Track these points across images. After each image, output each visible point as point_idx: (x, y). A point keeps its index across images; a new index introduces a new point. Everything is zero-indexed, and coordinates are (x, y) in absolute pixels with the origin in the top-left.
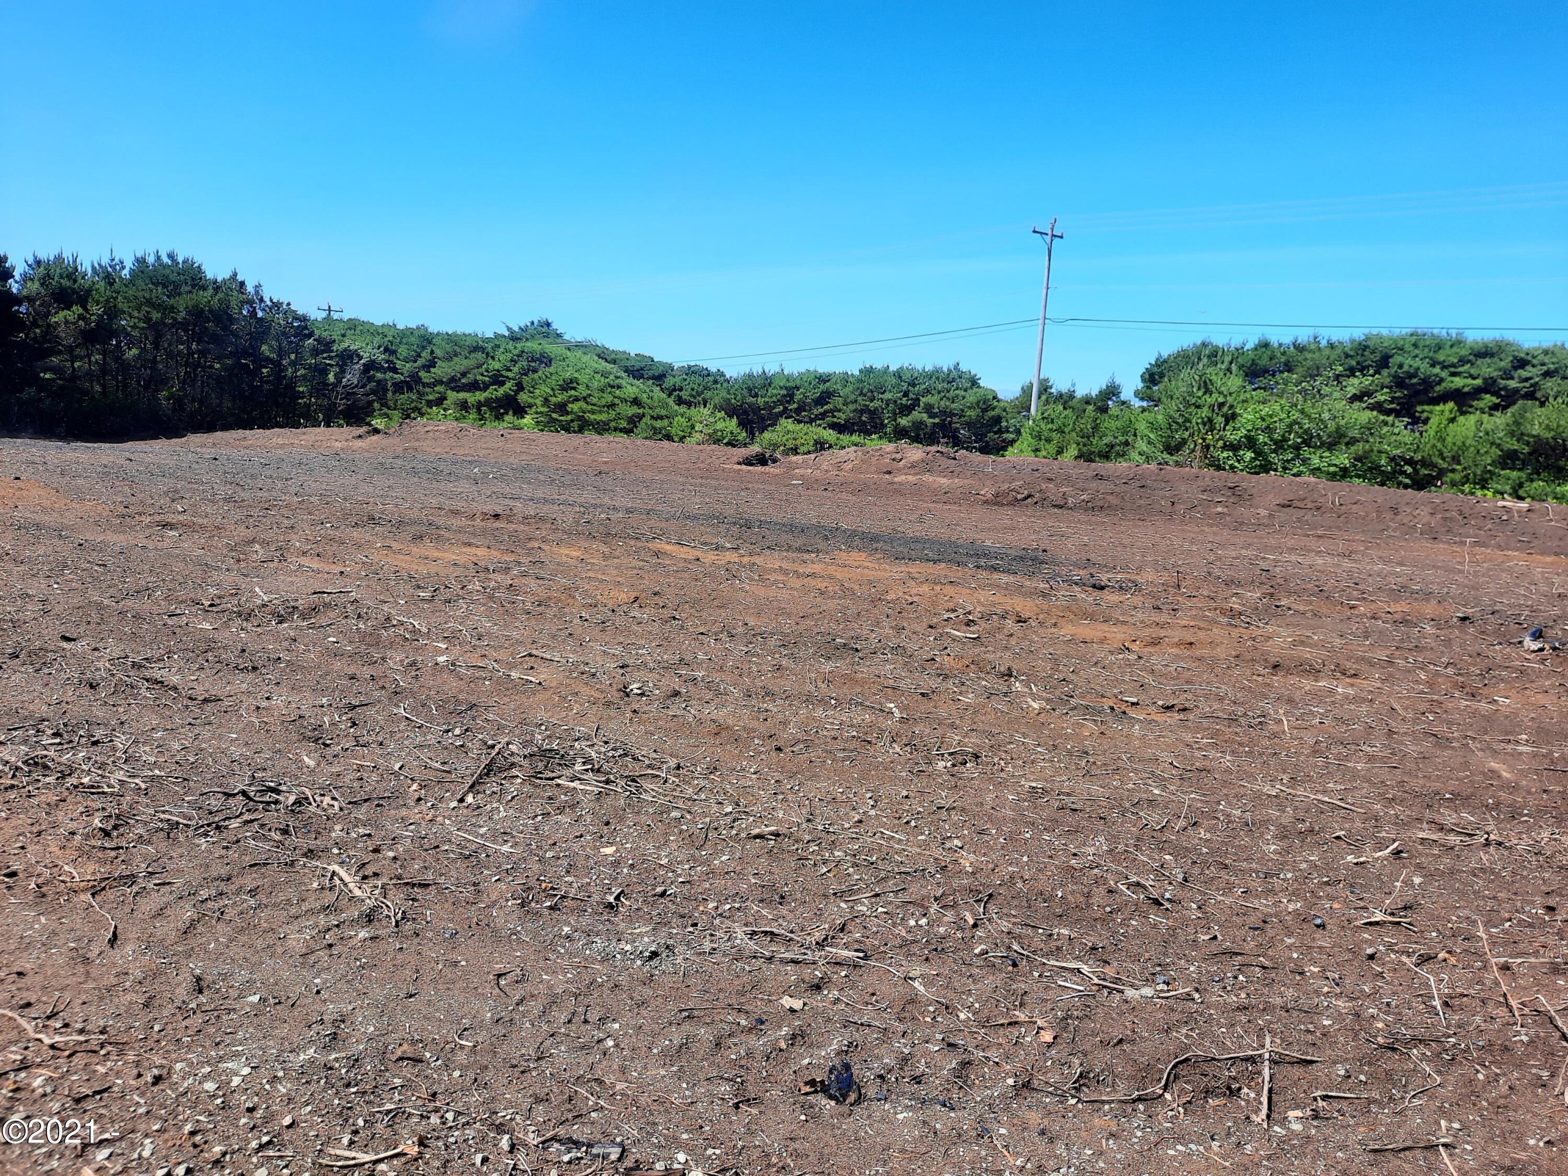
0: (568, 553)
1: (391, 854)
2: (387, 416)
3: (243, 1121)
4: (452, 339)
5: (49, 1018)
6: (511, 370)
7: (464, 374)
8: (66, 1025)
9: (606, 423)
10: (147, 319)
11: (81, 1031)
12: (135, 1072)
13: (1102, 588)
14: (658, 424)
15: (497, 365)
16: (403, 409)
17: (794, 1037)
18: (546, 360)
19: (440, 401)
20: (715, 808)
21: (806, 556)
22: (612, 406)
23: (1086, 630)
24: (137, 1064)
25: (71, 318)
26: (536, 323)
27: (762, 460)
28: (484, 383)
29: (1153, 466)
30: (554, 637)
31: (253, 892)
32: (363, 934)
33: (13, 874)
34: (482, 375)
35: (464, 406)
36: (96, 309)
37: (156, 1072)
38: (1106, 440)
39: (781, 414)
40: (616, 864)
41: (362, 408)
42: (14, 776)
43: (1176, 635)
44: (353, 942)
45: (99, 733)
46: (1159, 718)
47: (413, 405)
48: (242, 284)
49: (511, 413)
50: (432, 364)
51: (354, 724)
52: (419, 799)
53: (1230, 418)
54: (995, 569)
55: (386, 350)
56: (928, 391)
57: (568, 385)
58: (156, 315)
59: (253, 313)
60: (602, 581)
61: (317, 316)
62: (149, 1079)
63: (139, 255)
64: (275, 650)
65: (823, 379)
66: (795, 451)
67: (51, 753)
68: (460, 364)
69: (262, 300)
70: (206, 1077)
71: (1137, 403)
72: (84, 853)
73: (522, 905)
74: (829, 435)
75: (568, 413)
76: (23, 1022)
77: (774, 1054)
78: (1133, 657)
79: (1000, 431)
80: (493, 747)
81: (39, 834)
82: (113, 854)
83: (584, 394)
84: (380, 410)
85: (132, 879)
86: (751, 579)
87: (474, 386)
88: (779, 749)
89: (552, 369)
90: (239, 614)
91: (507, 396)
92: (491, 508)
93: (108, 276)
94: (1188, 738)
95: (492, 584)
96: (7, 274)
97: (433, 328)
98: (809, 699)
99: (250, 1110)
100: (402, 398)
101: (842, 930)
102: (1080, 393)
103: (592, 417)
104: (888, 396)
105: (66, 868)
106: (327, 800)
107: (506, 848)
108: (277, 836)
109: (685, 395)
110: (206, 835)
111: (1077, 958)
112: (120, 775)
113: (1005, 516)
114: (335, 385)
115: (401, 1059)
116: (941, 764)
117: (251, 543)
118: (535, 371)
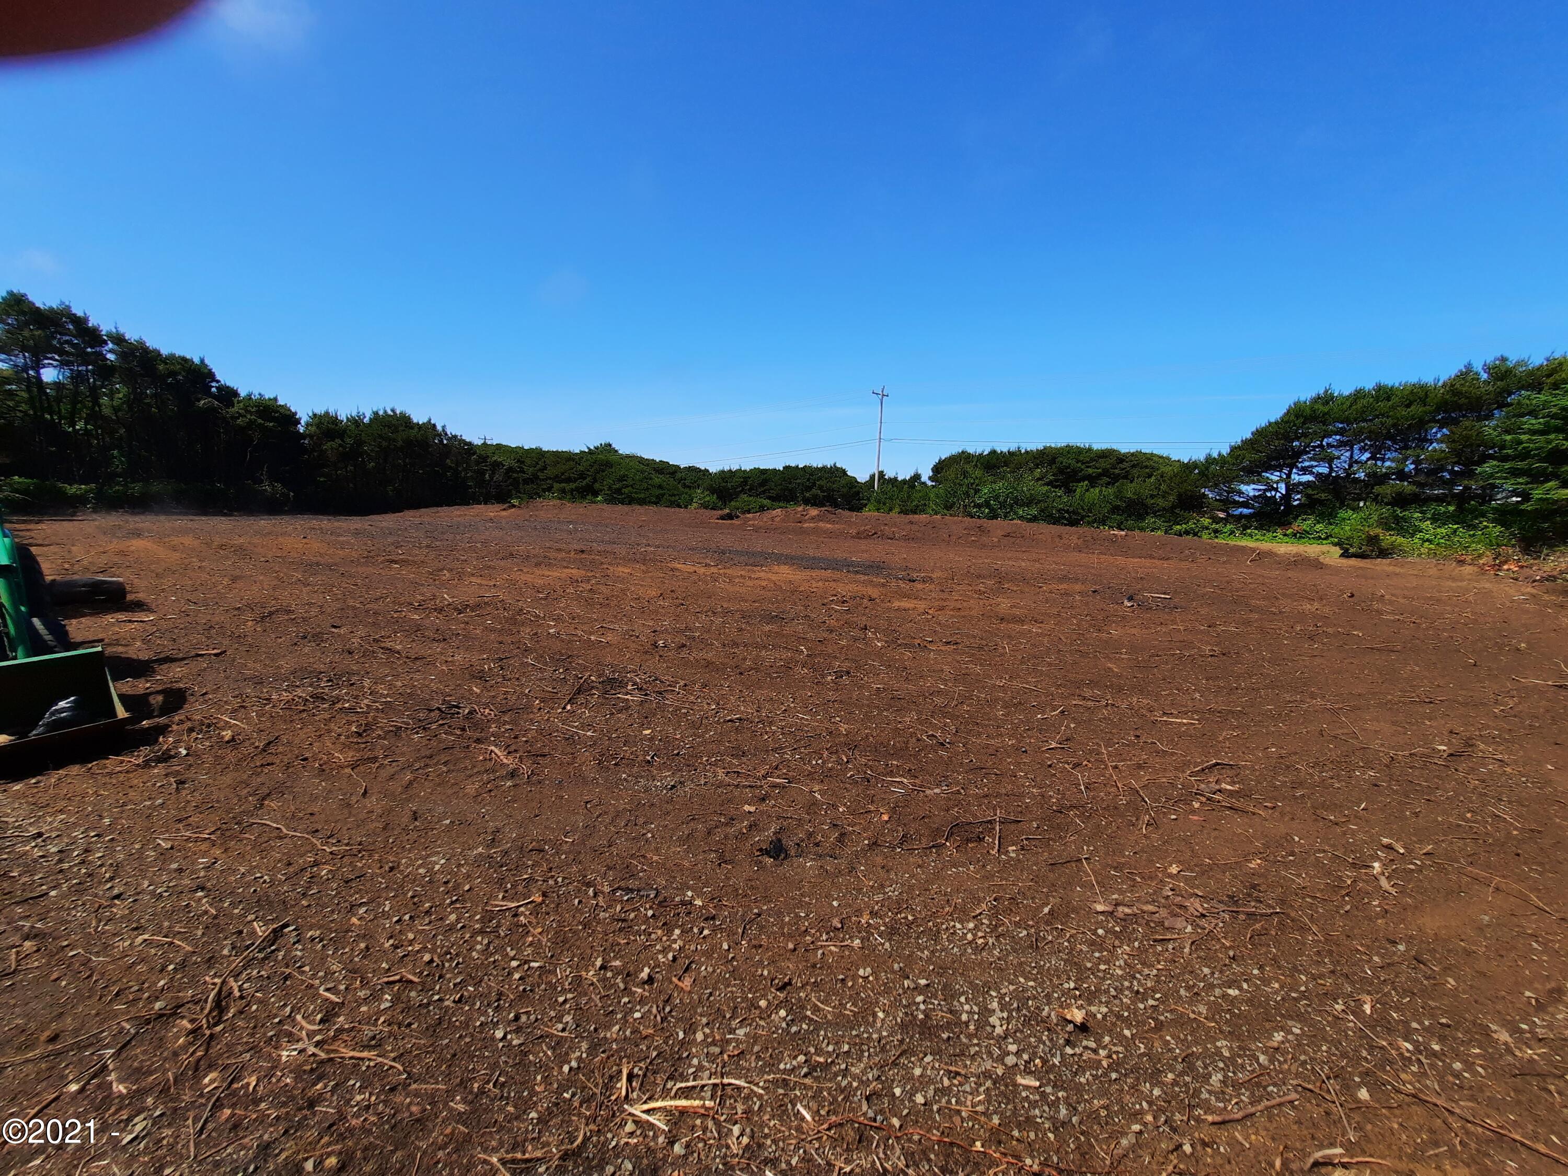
0: (622, 570)
1: (524, 739)
2: (520, 497)
3: (442, 889)
4: (557, 454)
5: (329, 838)
6: (589, 471)
7: (563, 474)
8: (339, 841)
9: (644, 499)
10: (380, 447)
11: (347, 845)
12: (379, 865)
13: (914, 581)
14: (673, 499)
15: (581, 468)
16: (528, 494)
17: (751, 826)
18: (608, 464)
19: (549, 489)
20: (706, 706)
21: (755, 568)
22: (648, 489)
23: (905, 604)
24: (380, 861)
25: (334, 446)
26: (603, 444)
27: (730, 517)
28: (574, 478)
29: (939, 517)
30: (615, 617)
31: (445, 764)
32: (509, 783)
33: (306, 759)
34: (574, 474)
35: (563, 491)
36: (349, 441)
37: (391, 865)
38: (914, 504)
39: (741, 492)
40: (652, 739)
41: (505, 493)
42: (305, 705)
43: (952, 604)
44: (504, 788)
45: (354, 679)
46: (943, 648)
47: (534, 491)
48: (434, 425)
49: (590, 494)
50: (545, 468)
51: (502, 669)
52: (540, 709)
53: (977, 491)
54: (857, 572)
55: (518, 461)
56: (820, 478)
57: (622, 478)
58: (384, 444)
59: (441, 441)
60: (642, 586)
61: (478, 442)
62: (387, 868)
63: (375, 410)
64: (456, 629)
65: (764, 472)
66: (749, 512)
67: (326, 690)
68: (560, 468)
69: (446, 434)
70: (420, 866)
71: (930, 483)
72: (346, 747)
73: (599, 764)
74: (766, 502)
75: (622, 494)
76: (314, 840)
77: (741, 837)
78: (930, 617)
79: (859, 499)
80: (581, 678)
81: (320, 736)
82: (363, 746)
83: (631, 483)
84: (516, 494)
85: (375, 759)
86: (725, 582)
87: (569, 480)
88: (741, 674)
89: (613, 470)
90: (435, 610)
91: (587, 485)
92: (578, 547)
93: (356, 422)
94: (958, 658)
95: (581, 589)
96: (298, 422)
97: (545, 449)
98: (757, 646)
99: (446, 883)
100: (528, 487)
101: (776, 768)
102: (900, 479)
103: (636, 496)
104: (798, 481)
105: (336, 754)
106: (487, 711)
107: (589, 733)
108: (458, 732)
109: (687, 482)
110: (417, 733)
111: (902, 776)
112: (366, 701)
113: (863, 544)
114: (489, 481)
115: (531, 850)
116: (829, 678)
117: (442, 570)
118: (603, 471)
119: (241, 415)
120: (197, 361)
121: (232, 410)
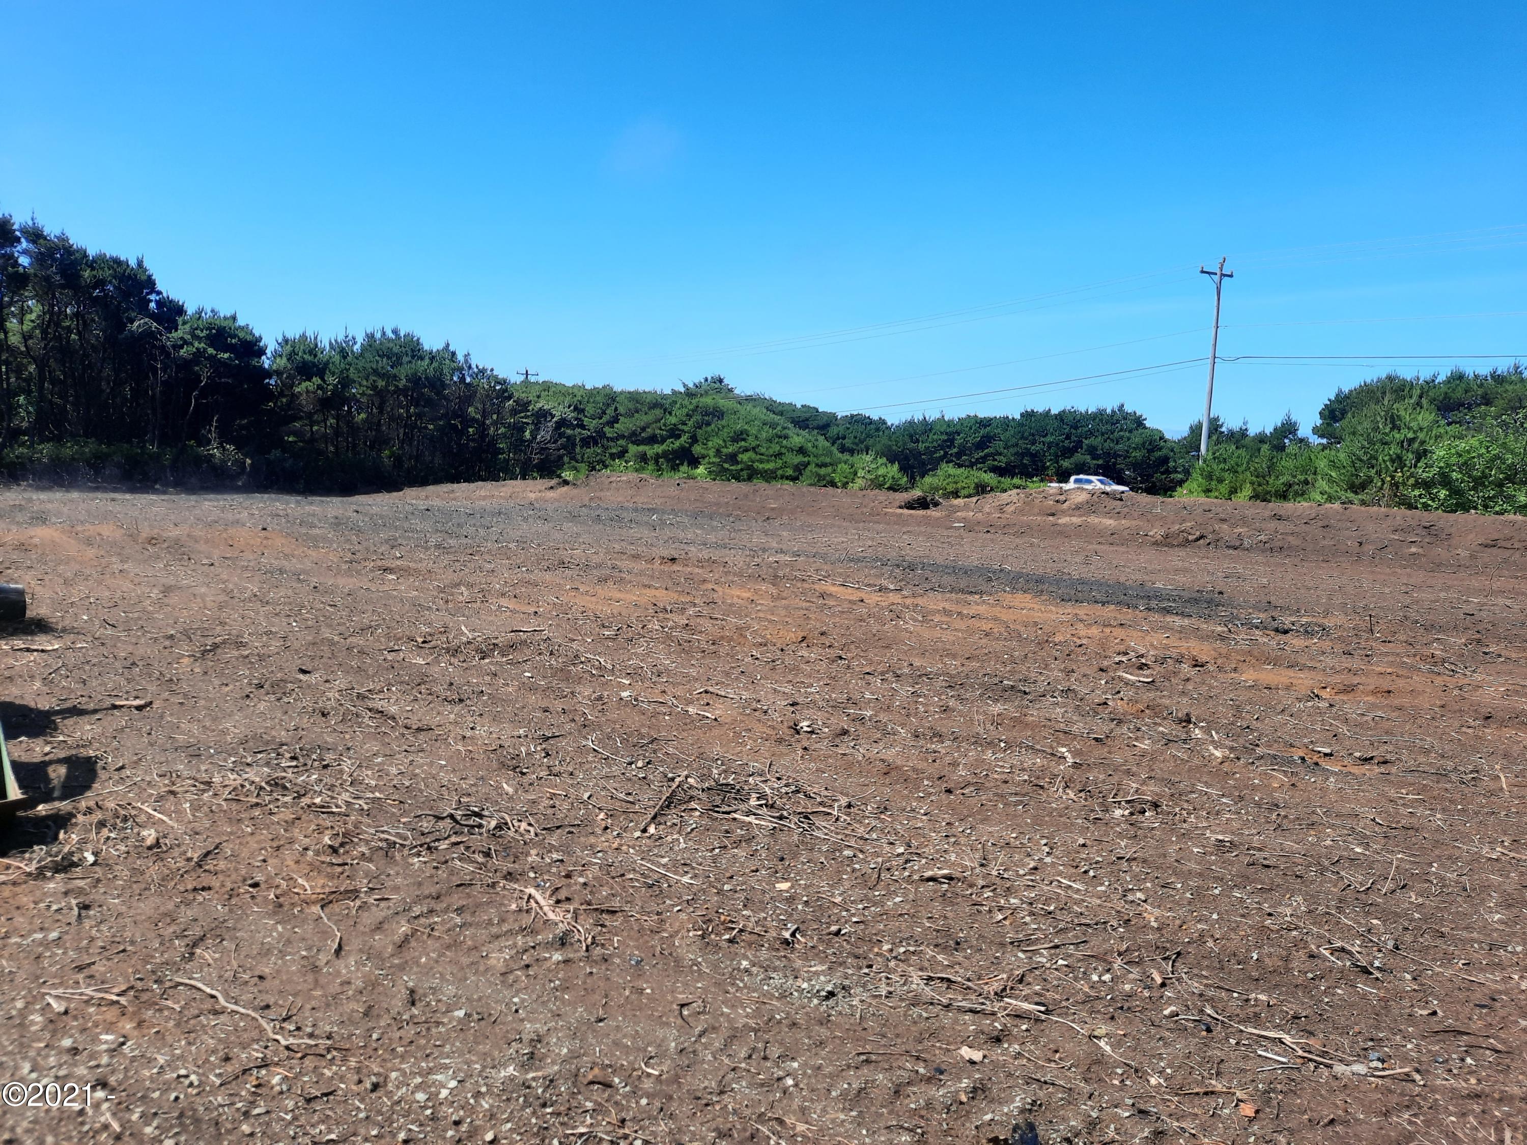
0: (737, 594)
1: (582, 880)
2: (576, 469)
3: (450, 1133)
4: (635, 398)
5: (284, 1020)
6: (686, 424)
7: (643, 429)
8: (298, 1029)
9: (774, 471)
10: (374, 387)
11: (311, 1036)
12: (356, 1078)
13: (1286, 632)
14: (823, 471)
15: (673, 420)
16: (589, 462)
17: (975, 1090)
18: (718, 413)
19: (622, 454)
20: (887, 848)
21: (970, 598)
22: (779, 455)
23: (1268, 675)
24: (358, 1070)
25: (311, 389)
26: (709, 379)
27: (923, 504)
28: (662, 436)
29: (1337, 506)
30: (727, 674)
31: (460, 910)
32: (557, 957)
33: (255, 885)
34: (661, 429)
35: (643, 458)
36: (332, 380)
37: (374, 1079)
38: (1283, 479)
39: (941, 459)
40: (791, 900)
41: (554, 462)
42: (258, 795)
43: (1372, 682)
44: (547, 964)
45: (329, 757)
46: (1355, 770)
47: (598, 458)
48: (454, 354)
49: (685, 463)
50: (615, 420)
51: (548, 755)
52: (606, 828)
53: (1421, 455)
54: (1167, 611)
55: (576, 409)
56: (1091, 433)
57: (739, 437)
58: (381, 383)
59: (462, 379)
60: (770, 621)
61: (516, 379)
62: (369, 1086)
63: (369, 332)
64: (478, 684)
65: (985, 423)
66: (956, 494)
67: (290, 775)
68: (642, 419)
69: (470, 367)
70: (418, 1087)
71: (1315, 440)
72: (314, 868)
73: (703, 937)
74: (989, 478)
75: (737, 463)
76: (263, 1022)
77: (954, 1107)
78: (1323, 705)
79: (1167, 472)
80: (673, 779)
81: (278, 848)
82: (340, 869)
83: (754, 444)
84: (569, 463)
85: (354, 893)
86: (915, 620)
87: (653, 440)
88: (949, 791)
89: (724, 422)
90: (448, 650)
91: (682, 448)
92: (666, 553)
93: (343, 351)
94: (1392, 793)
95: (670, 624)
96: (262, 352)
97: (618, 388)
98: (977, 741)
99: (457, 1123)
100: (588, 452)
101: (1021, 981)
102: (1253, 431)
103: (761, 466)
104: (1049, 439)
105: (300, 881)
106: (524, 825)
107: (686, 879)
108: (480, 859)
109: (848, 443)
110: (418, 855)
111: (1277, 1027)
112: (346, 796)
113: (1177, 558)
114: (530, 441)
115: (592, 1083)
116: (1118, 813)
117: (457, 585)
118: (708, 424)
119: (186, 342)
120: (133, 263)
121: (174, 335)
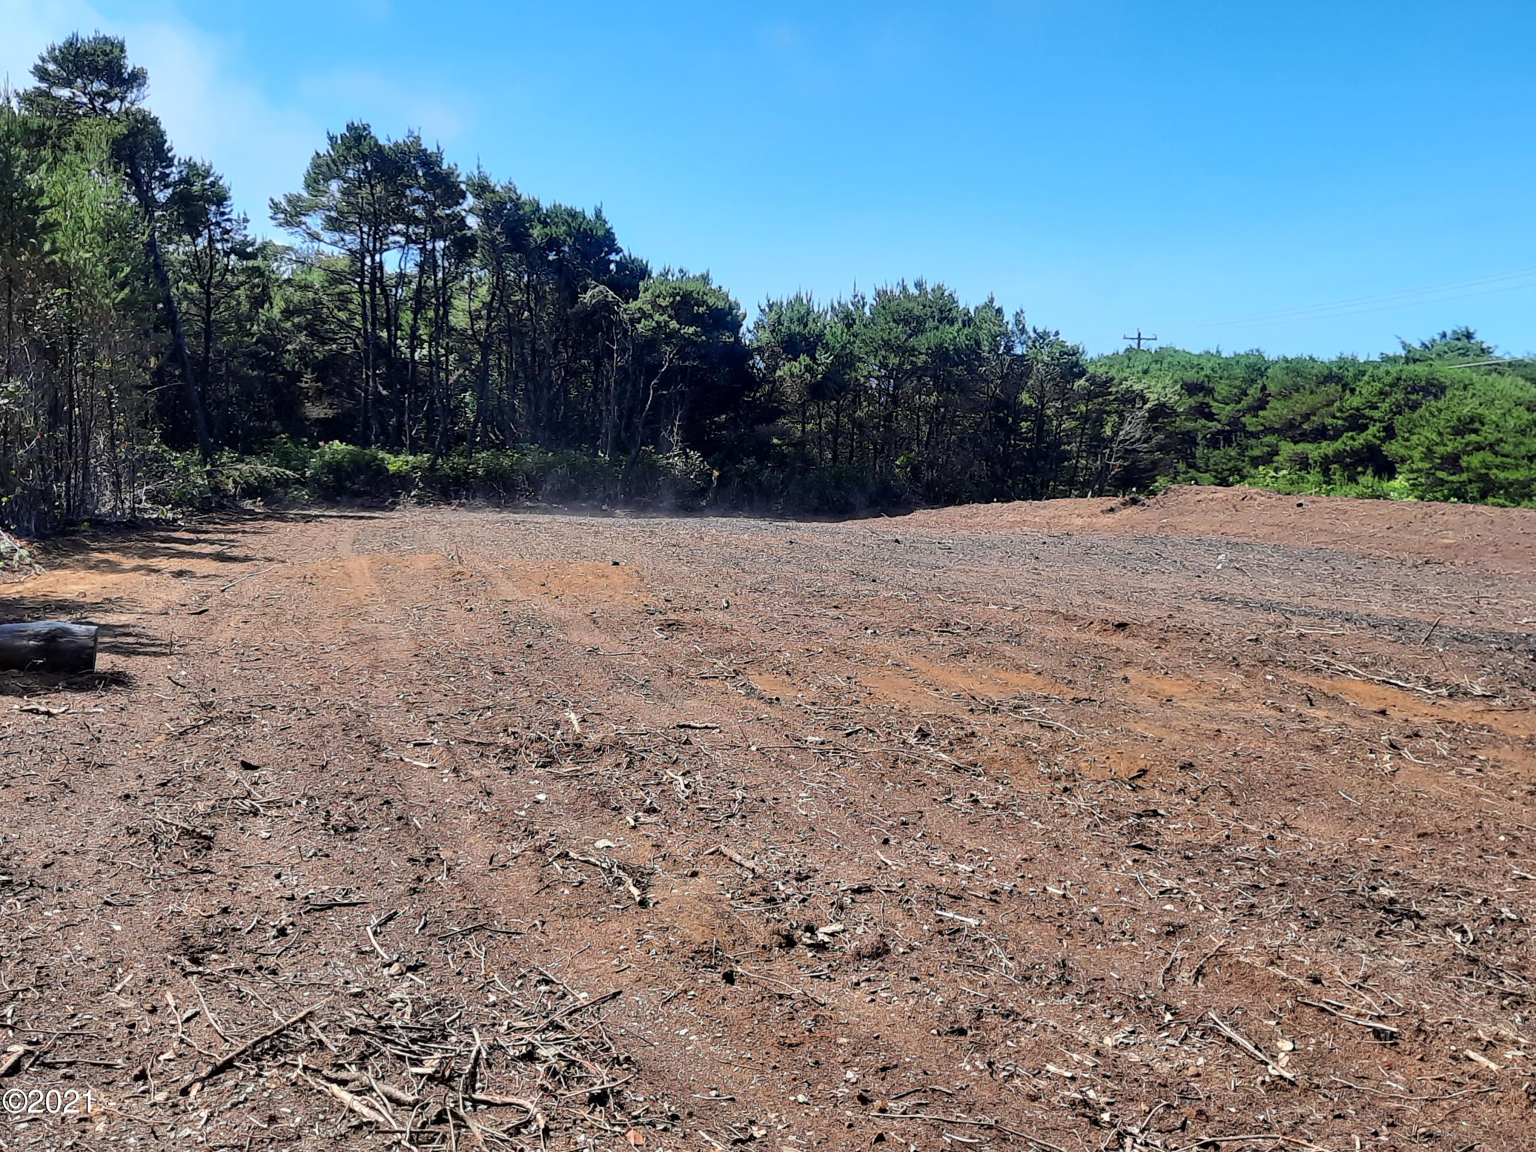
4: (1296, 368)
6: (1377, 408)
7: (1306, 417)
15: (1356, 401)
16: (1216, 471)
19: (1268, 459)
25: (796, 371)
26: (1449, 333)
28: (1335, 428)
34: (1334, 417)
35: (1303, 463)
36: (824, 358)
41: (1145, 470)
47: (1231, 465)
48: (999, 311)
49: (1370, 471)
50: (1262, 404)
57: (1465, 426)
59: (1010, 349)
63: (879, 287)
68: (1301, 403)
69: (1023, 331)
75: (1462, 470)
83: (1492, 438)
84: (1186, 473)
87: (1321, 434)
89: (1441, 404)
91: (1368, 447)
93: (850, 316)
97: (1271, 354)
100: (1217, 455)
103: (1502, 475)
114: (1112, 440)
118: (1414, 407)
119: (645, 315)
120: (590, 214)
121: (633, 305)
